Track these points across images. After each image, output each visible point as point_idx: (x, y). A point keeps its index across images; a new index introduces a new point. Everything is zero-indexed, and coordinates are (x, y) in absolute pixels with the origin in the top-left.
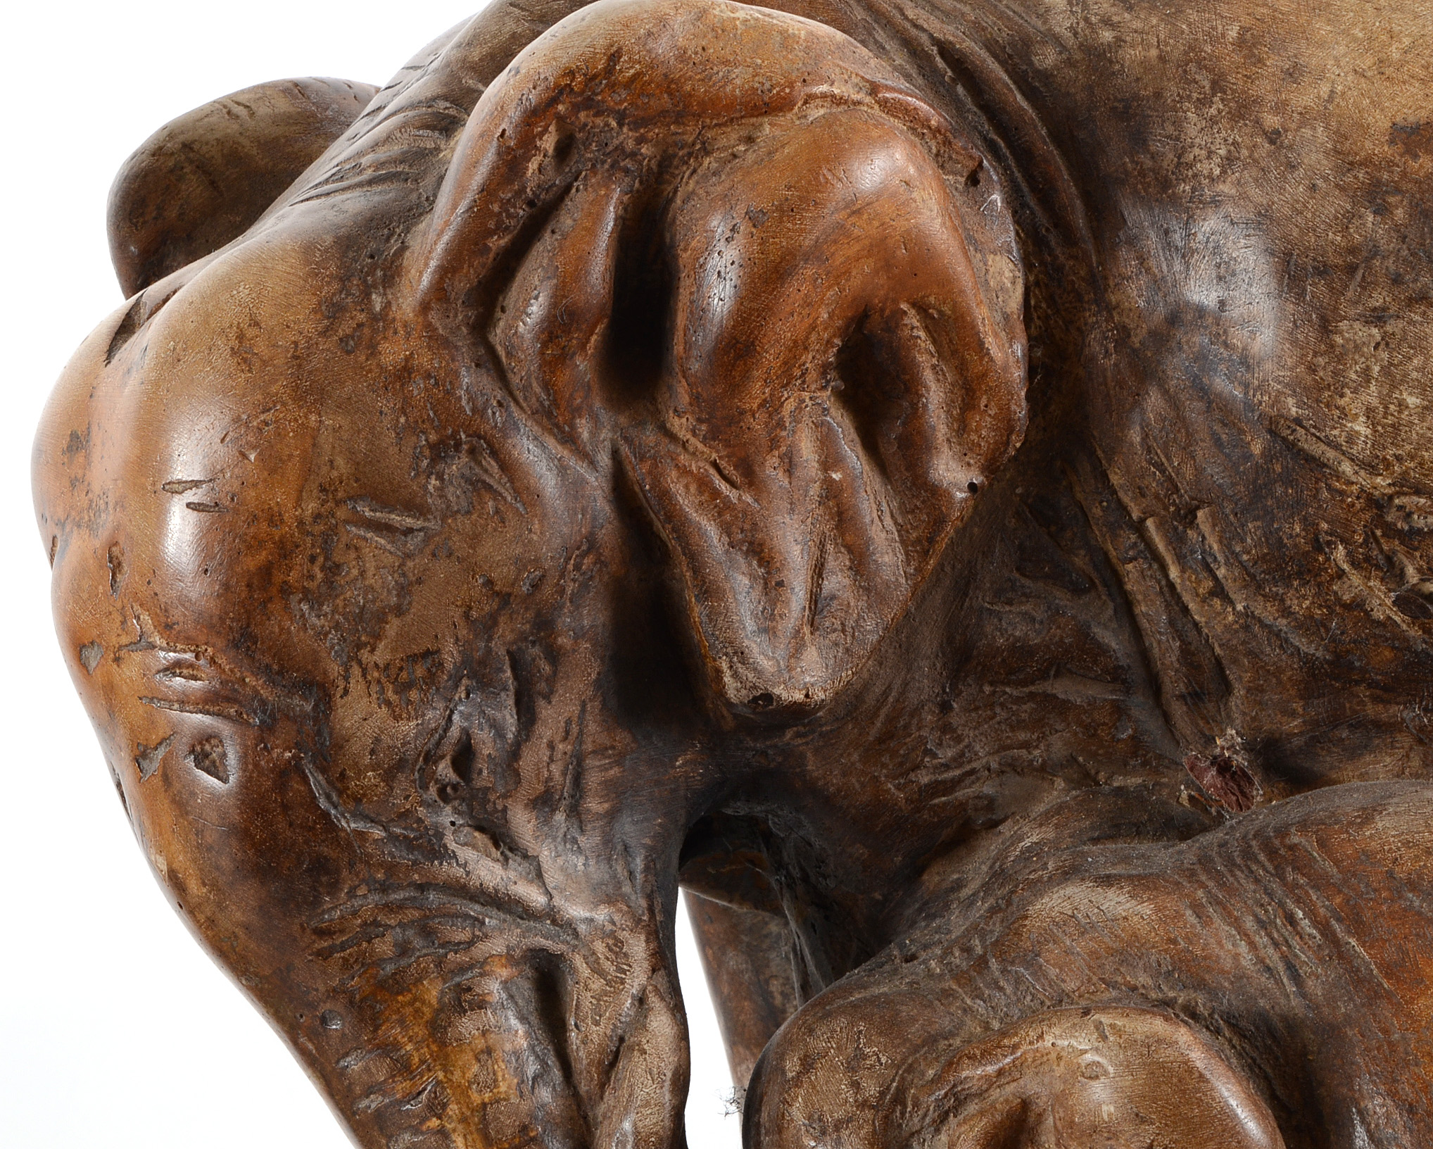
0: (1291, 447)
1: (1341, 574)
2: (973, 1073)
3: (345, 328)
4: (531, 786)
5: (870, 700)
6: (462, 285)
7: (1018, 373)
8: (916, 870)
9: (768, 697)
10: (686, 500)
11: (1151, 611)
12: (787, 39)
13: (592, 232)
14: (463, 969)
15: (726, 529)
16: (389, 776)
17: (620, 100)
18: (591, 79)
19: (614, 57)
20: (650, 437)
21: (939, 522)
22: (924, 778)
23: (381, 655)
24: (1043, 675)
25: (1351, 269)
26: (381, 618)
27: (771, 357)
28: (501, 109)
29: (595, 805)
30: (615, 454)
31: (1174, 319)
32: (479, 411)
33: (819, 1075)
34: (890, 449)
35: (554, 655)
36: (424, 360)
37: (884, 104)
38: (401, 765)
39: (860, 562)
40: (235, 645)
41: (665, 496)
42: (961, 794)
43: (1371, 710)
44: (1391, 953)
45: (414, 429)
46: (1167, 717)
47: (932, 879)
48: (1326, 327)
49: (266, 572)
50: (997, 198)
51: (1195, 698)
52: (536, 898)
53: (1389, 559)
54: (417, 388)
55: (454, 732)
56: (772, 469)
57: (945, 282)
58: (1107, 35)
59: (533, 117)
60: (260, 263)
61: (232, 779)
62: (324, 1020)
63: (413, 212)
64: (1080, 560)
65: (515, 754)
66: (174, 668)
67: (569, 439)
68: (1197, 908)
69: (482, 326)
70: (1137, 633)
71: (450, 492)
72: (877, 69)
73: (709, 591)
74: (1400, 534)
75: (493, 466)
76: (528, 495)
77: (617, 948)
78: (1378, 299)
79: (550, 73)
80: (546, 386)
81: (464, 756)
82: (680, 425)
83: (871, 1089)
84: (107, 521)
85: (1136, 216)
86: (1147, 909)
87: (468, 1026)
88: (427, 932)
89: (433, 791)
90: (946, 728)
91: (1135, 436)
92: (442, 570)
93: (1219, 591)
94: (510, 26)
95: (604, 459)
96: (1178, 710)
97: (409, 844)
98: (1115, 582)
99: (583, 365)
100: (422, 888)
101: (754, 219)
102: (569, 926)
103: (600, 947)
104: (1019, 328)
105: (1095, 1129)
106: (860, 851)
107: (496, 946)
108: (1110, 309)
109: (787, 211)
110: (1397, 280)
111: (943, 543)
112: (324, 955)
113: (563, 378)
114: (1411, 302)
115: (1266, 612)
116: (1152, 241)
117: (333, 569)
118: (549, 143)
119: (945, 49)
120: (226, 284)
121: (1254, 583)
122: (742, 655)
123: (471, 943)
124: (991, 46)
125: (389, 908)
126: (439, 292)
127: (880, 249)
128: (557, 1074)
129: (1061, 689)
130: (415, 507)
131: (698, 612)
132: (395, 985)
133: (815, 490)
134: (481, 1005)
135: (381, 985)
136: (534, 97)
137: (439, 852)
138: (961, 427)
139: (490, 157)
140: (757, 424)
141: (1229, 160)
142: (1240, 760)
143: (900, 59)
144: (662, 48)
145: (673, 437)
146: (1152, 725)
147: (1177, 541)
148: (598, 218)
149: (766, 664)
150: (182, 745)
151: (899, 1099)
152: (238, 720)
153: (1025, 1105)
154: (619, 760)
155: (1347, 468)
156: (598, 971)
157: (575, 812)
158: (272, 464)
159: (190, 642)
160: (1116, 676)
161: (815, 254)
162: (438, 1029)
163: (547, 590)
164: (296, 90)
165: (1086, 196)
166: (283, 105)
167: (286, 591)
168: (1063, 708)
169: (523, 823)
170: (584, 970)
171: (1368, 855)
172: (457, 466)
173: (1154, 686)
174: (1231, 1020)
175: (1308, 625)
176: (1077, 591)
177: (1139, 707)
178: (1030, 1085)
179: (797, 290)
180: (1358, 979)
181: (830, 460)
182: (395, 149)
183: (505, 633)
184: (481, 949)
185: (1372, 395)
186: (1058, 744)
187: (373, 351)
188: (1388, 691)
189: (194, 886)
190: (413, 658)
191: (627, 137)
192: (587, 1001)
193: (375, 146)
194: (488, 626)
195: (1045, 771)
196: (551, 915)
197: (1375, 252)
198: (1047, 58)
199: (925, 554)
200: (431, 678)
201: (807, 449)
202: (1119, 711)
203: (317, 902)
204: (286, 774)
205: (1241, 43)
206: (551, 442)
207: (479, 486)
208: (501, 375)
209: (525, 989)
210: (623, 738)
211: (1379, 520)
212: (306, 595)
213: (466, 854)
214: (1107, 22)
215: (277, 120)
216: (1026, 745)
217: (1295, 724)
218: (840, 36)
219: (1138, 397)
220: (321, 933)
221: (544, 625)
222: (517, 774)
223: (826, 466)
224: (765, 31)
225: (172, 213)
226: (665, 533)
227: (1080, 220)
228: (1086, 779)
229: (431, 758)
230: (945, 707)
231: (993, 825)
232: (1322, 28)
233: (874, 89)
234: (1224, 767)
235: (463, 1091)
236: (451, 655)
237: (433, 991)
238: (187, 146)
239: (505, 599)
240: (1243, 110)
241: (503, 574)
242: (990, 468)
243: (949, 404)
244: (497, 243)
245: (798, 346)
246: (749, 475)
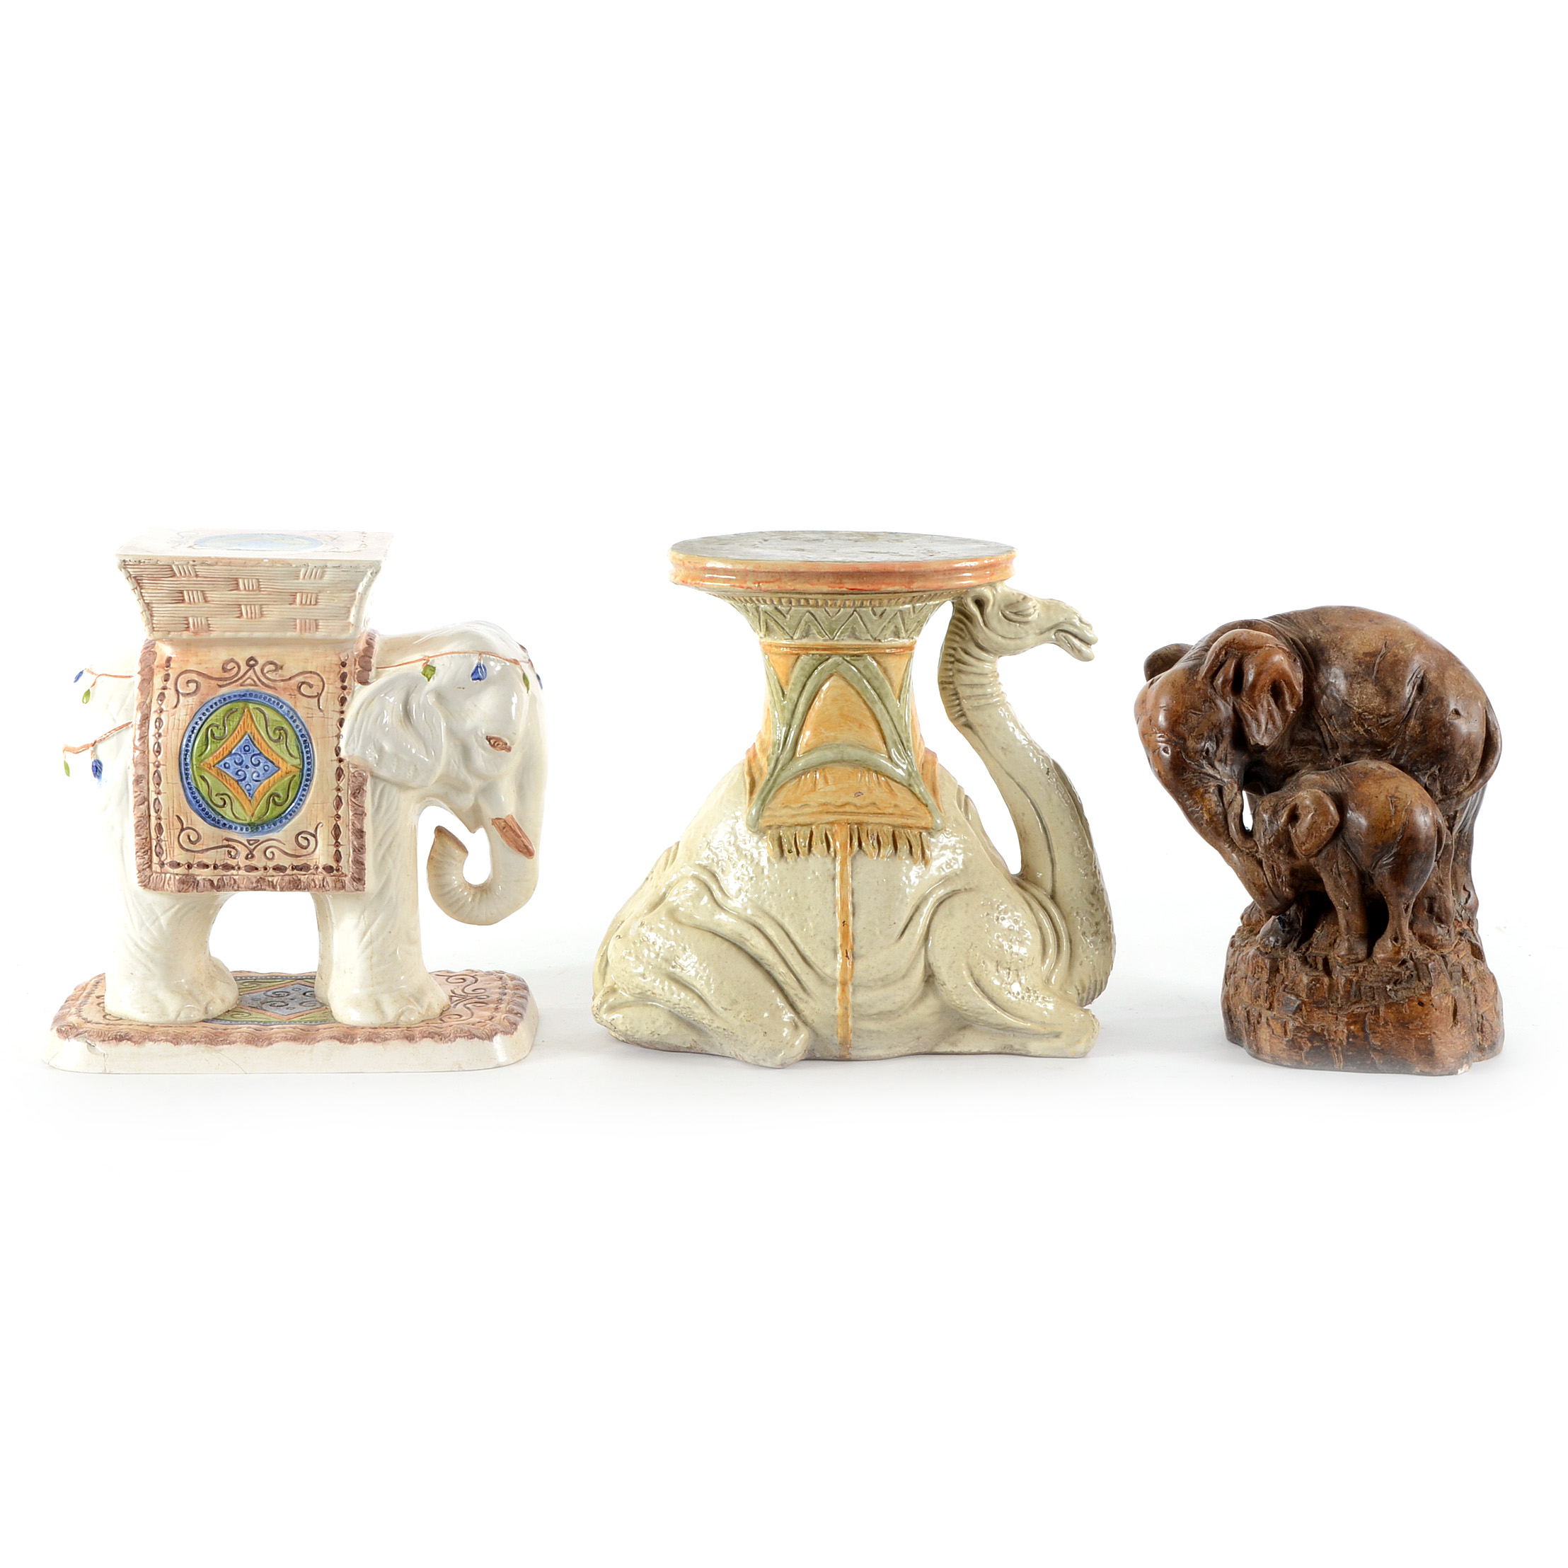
0: (1346, 704)
1: (1354, 726)
2: (1288, 801)
3: (1190, 682)
4: (1218, 757)
5: (1277, 748)
6: (1209, 675)
7: (1302, 693)
8: (1284, 779)
9: (1258, 744)
10: (1245, 711)
11: (1326, 734)
12: (1262, 637)
13: (1230, 667)
14: (1206, 787)
15: (1251, 716)
16: (1195, 754)
17: (1235, 646)
18: (1231, 643)
19: (1234, 639)
20: (1239, 700)
21: (1288, 717)
22: (1286, 762)
23: (1194, 734)
24: (1306, 745)
25: (1355, 676)
26: (1194, 728)
27: (1259, 687)
28: (1216, 648)
29: (1229, 762)
30: (1233, 703)
31: (1328, 684)
32: (1211, 695)
33: (1264, 803)
34: (1279, 704)
35: (1222, 736)
36: (1202, 687)
37: (1279, 648)
38: (1197, 752)
39: (1274, 723)
40: (1171, 732)
41: (1241, 710)
42: (1292, 765)
43: (1361, 750)
44: (1356, 782)
45: (1201, 698)
46: (1328, 752)
47: (1287, 780)
48: (1351, 685)
49: (1176, 720)
50: (1299, 664)
51: (1333, 749)
52: (1219, 777)
53: (1362, 723)
54: (1201, 691)
55: (1206, 747)
56: (1259, 707)
57: (1289, 676)
58: (1319, 637)
59: (1221, 649)
60: (1176, 671)
61: (1170, 752)
62: (1183, 795)
63: (1201, 665)
64: (1313, 725)
65: (1216, 752)
66: (1160, 737)
67: (1226, 701)
68: (1327, 777)
69: (1212, 682)
70: (1323, 738)
71: (1206, 708)
72: (1278, 642)
73: (1249, 726)
74: (1364, 720)
75: (1213, 704)
76: (1219, 709)
77: (1232, 786)
78: (1359, 680)
79: (1224, 642)
80: (1222, 692)
81: (1207, 751)
82: (1244, 699)
83: (1272, 804)
84: (1149, 714)
85: (1322, 667)
86: (1318, 777)
87: (1207, 796)
88: (1200, 781)
89: (1202, 757)
90: (1290, 753)
91: (1322, 703)
92: (1205, 721)
93: (1336, 730)
94: (1218, 634)
95: (1231, 704)
96: (1330, 751)
97: (1198, 765)
98: (1319, 729)
99: (1228, 688)
100: (1200, 773)
101: (1256, 665)
102: (1224, 782)
103: (1229, 785)
104: (1302, 685)
105: (1306, 807)
106: (1275, 775)
107: (1212, 783)
108: (1318, 682)
109: (1262, 664)
110: (1362, 677)
111: (1289, 720)
112: (1184, 783)
113: (1225, 690)
114: (1365, 681)
115: (1343, 733)
116: (1324, 671)
117: (1187, 720)
118: (1223, 653)
119: (1292, 639)
120: (1171, 674)
121: (1341, 728)
122: (1254, 737)
123: (1207, 783)
124: (1300, 639)
125: (1194, 776)
126: (1205, 677)
127: (1277, 671)
128: (1221, 804)
129: (1310, 747)
130: (1201, 711)
131: (1247, 729)
132: (1195, 789)
133: (1267, 710)
134: (1209, 792)
135: (1193, 789)
136: (1221, 646)
137: (1203, 768)
138: (1292, 701)
139: (1214, 654)
140: (1257, 698)
141: (1337, 658)
142: (1339, 759)
143: (1284, 641)
144: (1242, 638)
145: (1243, 701)
146: (1326, 754)
147: (1329, 721)
148: (1231, 665)
149: (1257, 738)
150: (1161, 749)
151: (1277, 805)
152: (1171, 745)
153: (1296, 804)
154: (1233, 755)
155: (1355, 708)
156: (1228, 788)
157: (1226, 763)
158: (1178, 703)
159: (1164, 732)
160: (1319, 745)
161: (1266, 671)
162: (1202, 796)
163: (1222, 725)
164: (1178, 645)
165: (1315, 664)
166: (1176, 648)
167: (1180, 723)
168: (1310, 750)
169: (1217, 764)
170: (1226, 788)
171: (1355, 769)
172: (1207, 704)
173: (1326, 747)
174: (1330, 793)
175: (1350, 735)
176: (1313, 730)
177: (1323, 750)
178: (1298, 802)
179: (1263, 677)
180: (1350, 787)
181: (1269, 705)
182: (1198, 654)
183: (1215, 731)
184: (1209, 784)
185: (1358, 696)
186: (1309, 757)
187: (1194, 685)
188: (1363, 746)
189: (1162, 773)
190: (1200, 735)
191: (1236, 652)
192: (1227, 793)
193: (1194, 654)
194: (1212, 730)
195: (1307, 762)
196: (1221, 780)
197: (1359, 673)
198: (1309, 641)
199: (1285, 722)
200: (1202, 738)
201: (1265, 704)
202: (1320, 751)
203: (1183, 774)
204: (1179, 753)
205: (1340, 639)
206: (1223, 701)
207: (1211, 707)
208: (1215, 690)
209: (1216, 792)
210: (1234, 752)
211: (1360, 717)
212: (1183, 724)
213: (1207, 768)
214: (1319, 635)
215: (1175, 650)
216: (1304, 757)
217: (1349, 753)
218: (1272, 636)
219: (1322, 698)
220: (1183, 780)
221: (1221, 731)
222: (1216, 755)
223: (1268, 707)
224: (1259, 635)
225: (1156, 666)
226: (1242, 717)
227: (1313, 668)
228: (1315, 763)
229: (1202, 751)
230: (1290, 750)
231: (1298, 771)
232: (1353, 636)
233: (1277, 645)
234: (1336, 759)
235: (1206, 806)
236: (1206, 734)
237: (1202, 790)
238: (1158, 655)
239: (1215, 726)
240: (1340, 650)
241: (1215, 722)
242: (1296, 708)
243: (1289, 697)
244: (1215, 669)
245: (1264, 686)
246: (1255, 707)
